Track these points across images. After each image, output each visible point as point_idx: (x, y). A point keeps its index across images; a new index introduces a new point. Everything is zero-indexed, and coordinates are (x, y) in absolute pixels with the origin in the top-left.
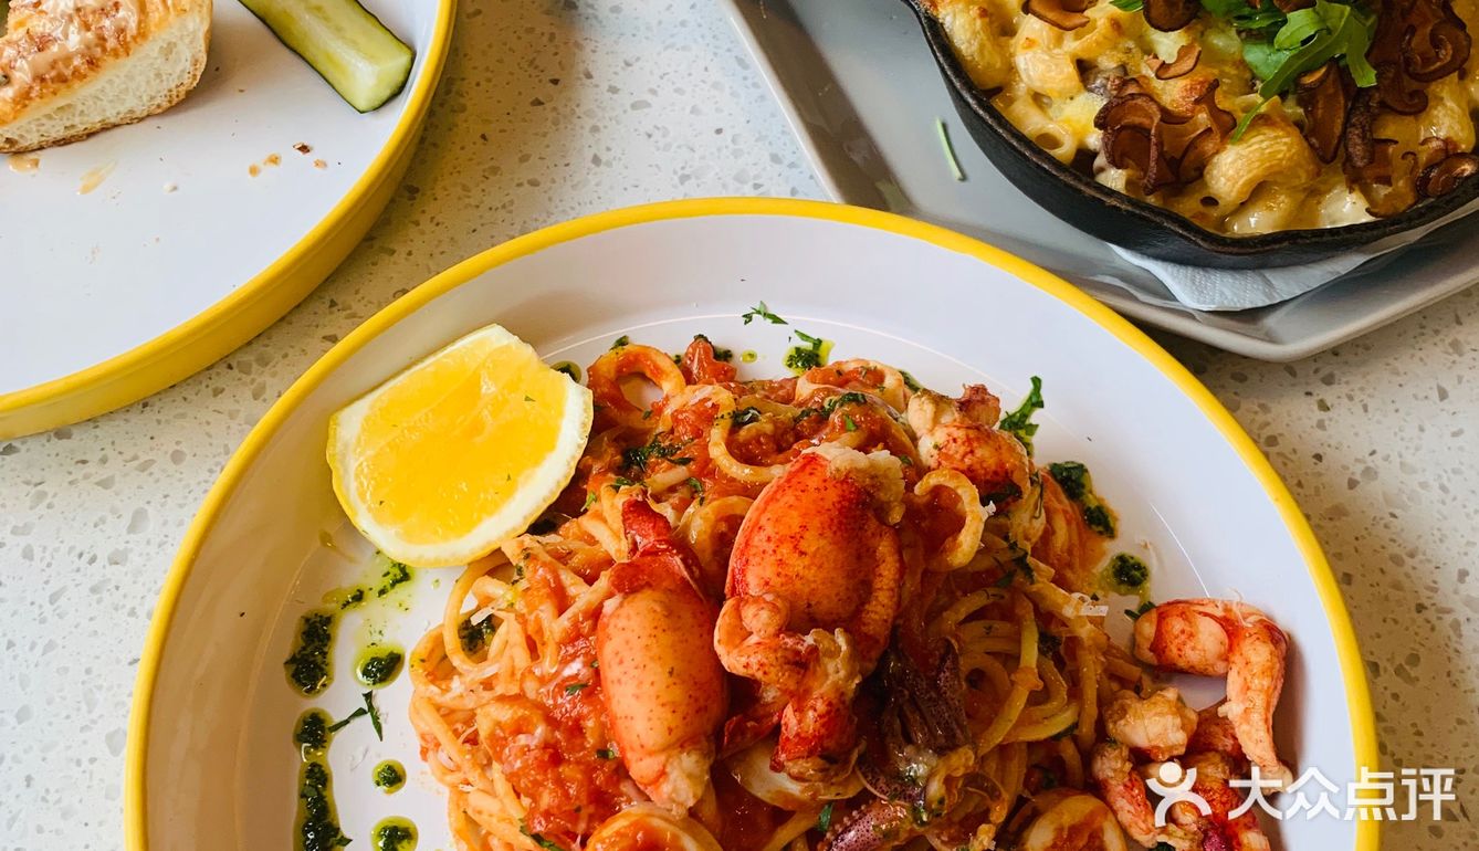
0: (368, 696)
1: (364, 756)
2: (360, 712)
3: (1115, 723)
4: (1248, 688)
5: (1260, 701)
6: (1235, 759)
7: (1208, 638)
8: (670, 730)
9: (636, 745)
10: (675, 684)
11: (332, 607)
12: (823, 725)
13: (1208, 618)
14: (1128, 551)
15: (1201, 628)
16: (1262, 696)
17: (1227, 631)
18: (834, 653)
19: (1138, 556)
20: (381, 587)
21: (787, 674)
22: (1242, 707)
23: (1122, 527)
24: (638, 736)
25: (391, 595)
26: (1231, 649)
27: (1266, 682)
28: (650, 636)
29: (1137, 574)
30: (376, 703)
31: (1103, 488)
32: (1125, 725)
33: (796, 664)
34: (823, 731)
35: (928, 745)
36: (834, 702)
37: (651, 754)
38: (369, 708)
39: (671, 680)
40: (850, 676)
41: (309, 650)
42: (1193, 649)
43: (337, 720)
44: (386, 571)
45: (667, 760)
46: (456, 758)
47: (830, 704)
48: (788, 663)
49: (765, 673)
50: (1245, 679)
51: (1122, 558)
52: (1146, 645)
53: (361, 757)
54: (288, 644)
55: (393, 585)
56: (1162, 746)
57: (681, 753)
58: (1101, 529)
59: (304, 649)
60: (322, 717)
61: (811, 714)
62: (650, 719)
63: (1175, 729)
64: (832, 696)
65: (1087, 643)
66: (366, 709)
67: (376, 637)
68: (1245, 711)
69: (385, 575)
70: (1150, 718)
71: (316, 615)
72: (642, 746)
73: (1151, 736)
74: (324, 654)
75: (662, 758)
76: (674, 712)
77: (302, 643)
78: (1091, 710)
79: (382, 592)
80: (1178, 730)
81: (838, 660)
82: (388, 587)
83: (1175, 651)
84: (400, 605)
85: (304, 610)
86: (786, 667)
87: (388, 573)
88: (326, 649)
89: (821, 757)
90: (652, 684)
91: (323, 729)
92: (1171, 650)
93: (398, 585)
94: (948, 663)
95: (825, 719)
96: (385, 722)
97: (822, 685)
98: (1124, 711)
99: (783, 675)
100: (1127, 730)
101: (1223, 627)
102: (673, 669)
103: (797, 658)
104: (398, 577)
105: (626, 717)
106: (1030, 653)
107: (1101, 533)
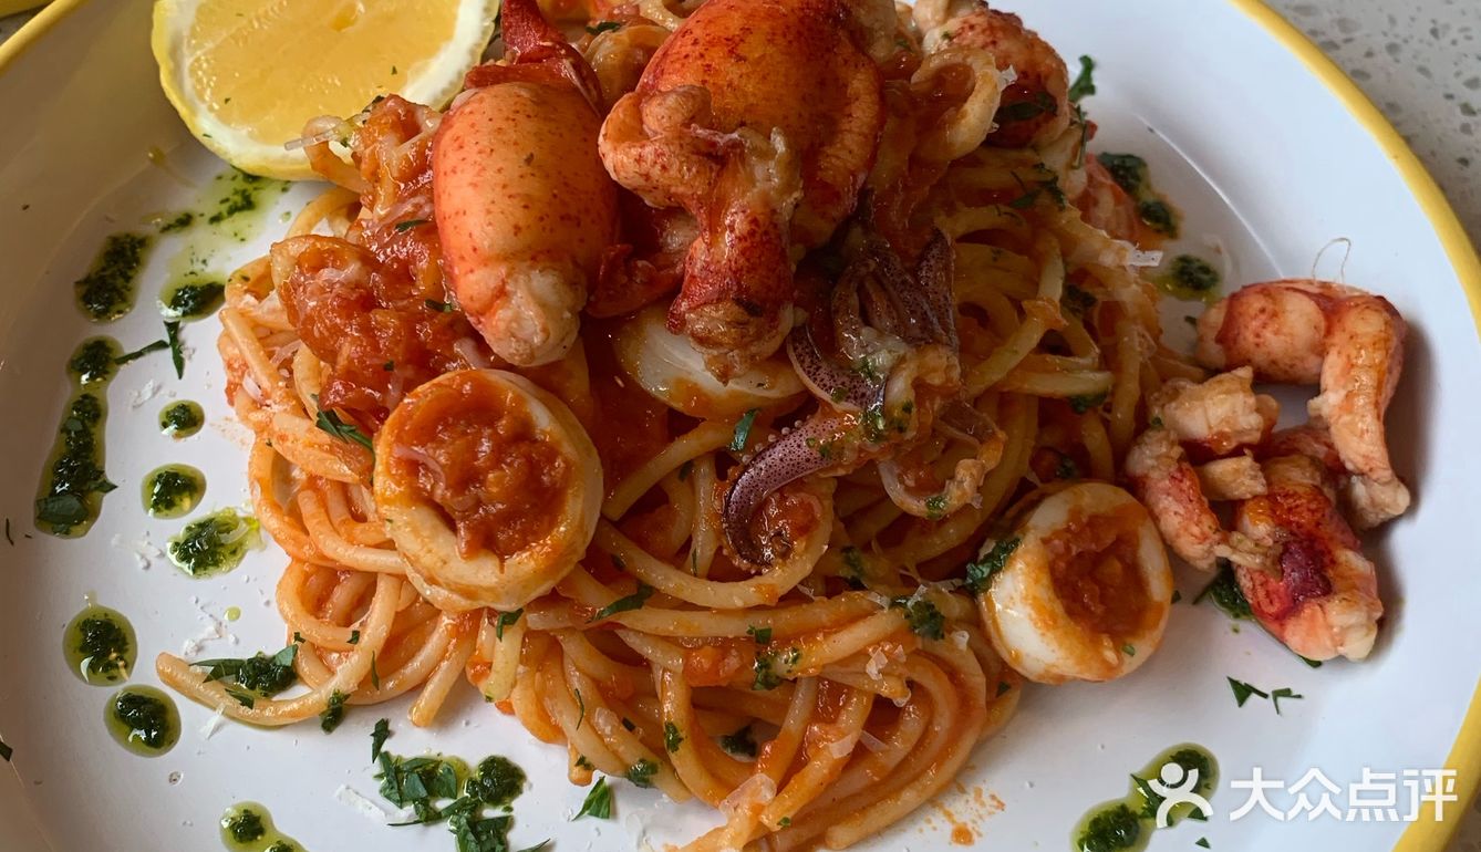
0: (173, 327)
1: (154, 394)
2: (161, 345)
3: (1163, 406)
4: (1353, 366)
5: (1367, 379)
6: (1329, 469)
7: (1300, 317)
8: (517, 229)
9: (468, 252)
10: (533, 175)
11: (150, 229)
12: (743, 253)
13: (1299, 295)
14: (1193, 253)
15: (1289, 307)
16: (1374, 374)
17: (1324, 310)
18: (767, 154)
19: (1207, 259)
20: (214, 213)
21: (694, 170)
22: (1343, 393)
23: (1185, 227)
24: (470, 235)
25: (226, 226)
26: (1329, 332)
27: (1378, 357)
28: (508, 119)
29: (1205, 277)
30: (183, 335)
31: (1162, 185)
32: (1176, 408)
33: (709, 155)
34: (742, 261)
35: (896, 330)
36: (761, 218)
37: (485, 262)
38: (173, 340)
39: (527, 170)
40: (788, 188)
41: (108, 273)
42: (1276, 333)
43: (128, 351)
44: (224, 197)
45: (509, 275)
46: (266, 384)
47: (754, 221)
48: (698, 153)
49: (664, 168)
50: (1349, 357)
51: (1184, 260)
52: (1212, 335)
53: (149, 394)
54: (87, 261)
55: (231, 212)
56: (1227, 430)
57: (532, 267)
58: (1160, 226)
59: (104, 269)
60: (109, 345)
61: (728, 237)
62: (489, 212)
63: (1247, 411)
64: (760, 210)
65: (1132, 310)
66: (167, 340)
67: (198, 267)
68: (1347, 396)
69: (223, 202)
70: (1211, 399)
71: (128, 236)
72: (475, 250)
73: (1213, 422)
74: (128, 279)
75: (503, 270)
76: (526, 207)
77: (104, 264)
78: (1131, 389)
79: (216, 219)
80: (1251, 412)
81: (772, 164)
82: (225, 214)
83: (1251, 338)
84: (236, 235)
85: (116, 230)
86: (694, 158)
87: (227, 200)
88: (130, 273)
89: (738, 302)
90: (499, 171)
91: (108, 359)
92: (1245, 339)
93: (236, 215)
94: (935, 251)
95: (748, 244)
96: (190, 358)
97: (744, 194)
98: (1175, 394)
99: (689, 170)
100: (1178, 413)
101: (1318, 305)
102: (532, 155)
103: (711, 150)
104: (239, 204)
105: (457, 213)
106: (1053, 287)
107: (1158, 231)
